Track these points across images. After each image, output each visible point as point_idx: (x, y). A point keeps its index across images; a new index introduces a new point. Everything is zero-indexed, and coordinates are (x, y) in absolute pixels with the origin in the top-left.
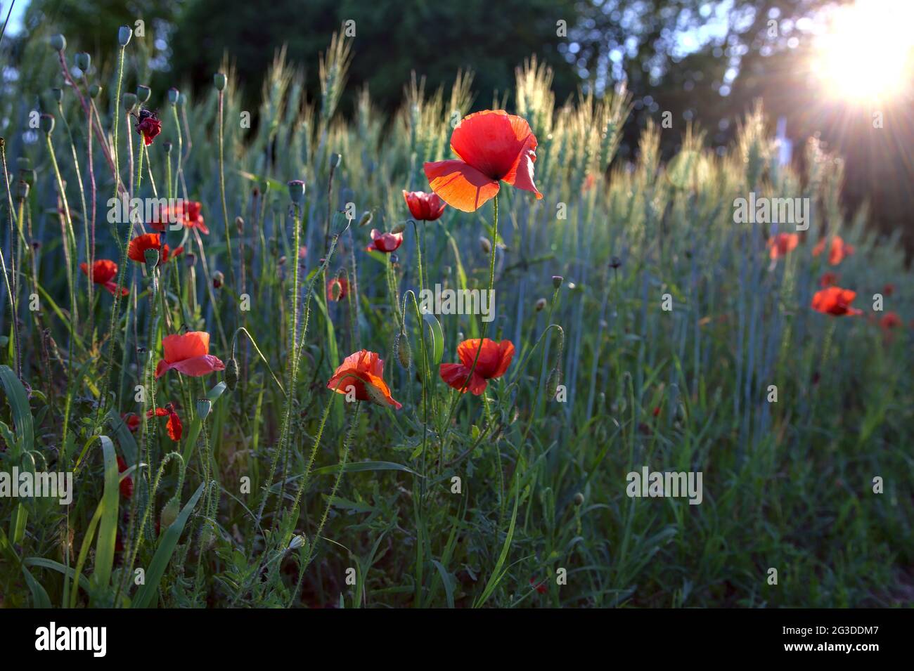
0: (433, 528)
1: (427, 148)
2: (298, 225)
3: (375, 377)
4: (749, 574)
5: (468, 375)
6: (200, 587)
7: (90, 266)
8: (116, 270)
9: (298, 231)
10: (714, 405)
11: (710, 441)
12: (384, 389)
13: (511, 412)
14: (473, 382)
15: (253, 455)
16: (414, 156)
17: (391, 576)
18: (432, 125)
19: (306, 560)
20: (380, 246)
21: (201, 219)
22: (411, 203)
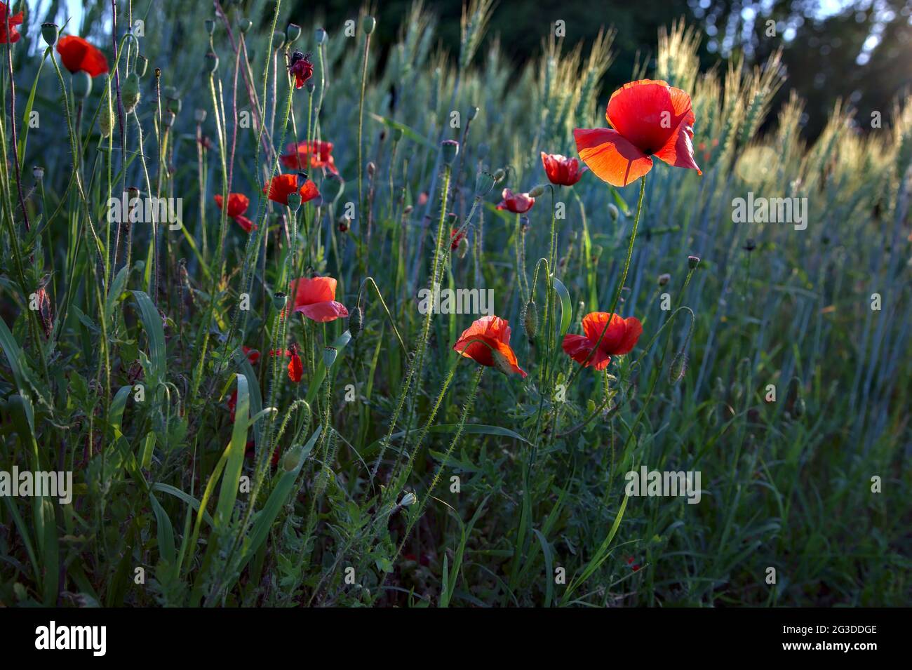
0: (536, 496)
1: (559, 105)
2: (448, 186)
3: (503, 344)
4: (850, 579)
5: (592, 349)
6: (312, 532)
7: (226, 198)
8: (247, 205)
9: (447, 192)
10: (829, 398)
11: (821, 436)
12: (511, 358)
13: (629, 391)
14: (596, 357)
15: (365, 403)
16: (545, 113)
17: (485, 536)
18: (567, 81)
19: (415, 517)
20: (511, 206)
21: (331, 159)
22: (548, 166)
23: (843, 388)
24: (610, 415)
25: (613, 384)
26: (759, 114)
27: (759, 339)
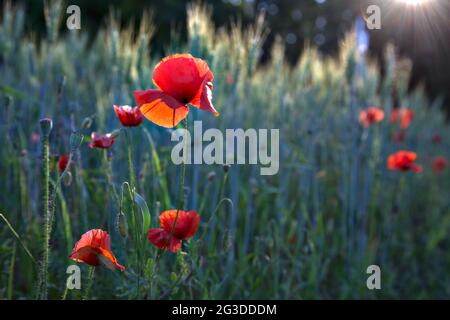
3: (105, 250)
5: (168, 237)
12: (112, 258)
13: (198, 260)
14: (171, 243)
20: (99, 144)
22: (120, 115)
23: (337, 225)
24: (187, 280)
25: (186, 257)
26: (257, 54)
27: (280, 202)
